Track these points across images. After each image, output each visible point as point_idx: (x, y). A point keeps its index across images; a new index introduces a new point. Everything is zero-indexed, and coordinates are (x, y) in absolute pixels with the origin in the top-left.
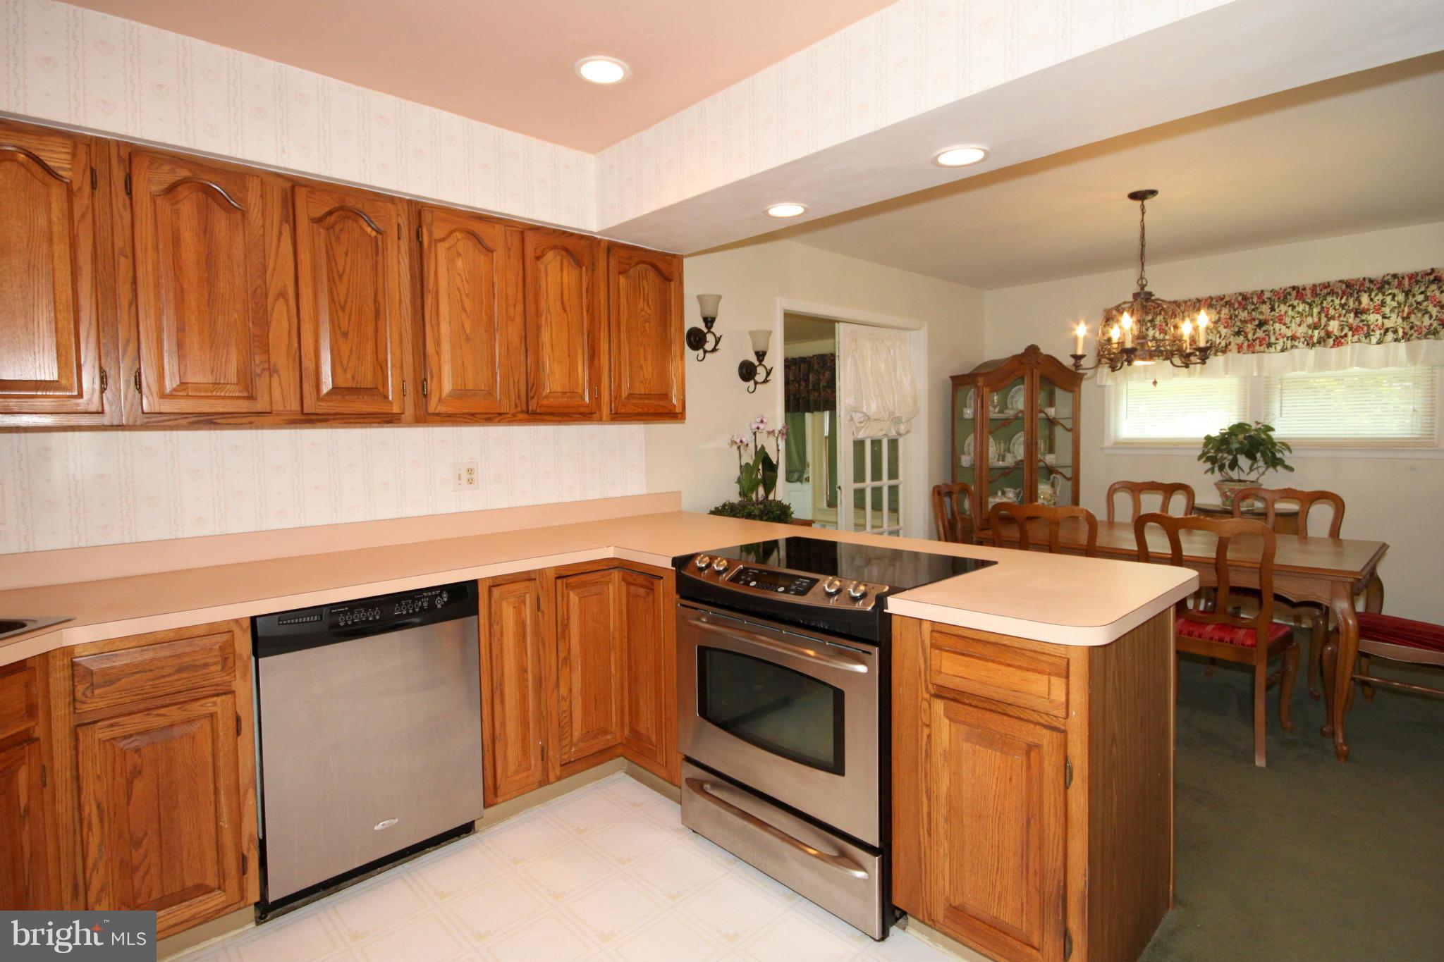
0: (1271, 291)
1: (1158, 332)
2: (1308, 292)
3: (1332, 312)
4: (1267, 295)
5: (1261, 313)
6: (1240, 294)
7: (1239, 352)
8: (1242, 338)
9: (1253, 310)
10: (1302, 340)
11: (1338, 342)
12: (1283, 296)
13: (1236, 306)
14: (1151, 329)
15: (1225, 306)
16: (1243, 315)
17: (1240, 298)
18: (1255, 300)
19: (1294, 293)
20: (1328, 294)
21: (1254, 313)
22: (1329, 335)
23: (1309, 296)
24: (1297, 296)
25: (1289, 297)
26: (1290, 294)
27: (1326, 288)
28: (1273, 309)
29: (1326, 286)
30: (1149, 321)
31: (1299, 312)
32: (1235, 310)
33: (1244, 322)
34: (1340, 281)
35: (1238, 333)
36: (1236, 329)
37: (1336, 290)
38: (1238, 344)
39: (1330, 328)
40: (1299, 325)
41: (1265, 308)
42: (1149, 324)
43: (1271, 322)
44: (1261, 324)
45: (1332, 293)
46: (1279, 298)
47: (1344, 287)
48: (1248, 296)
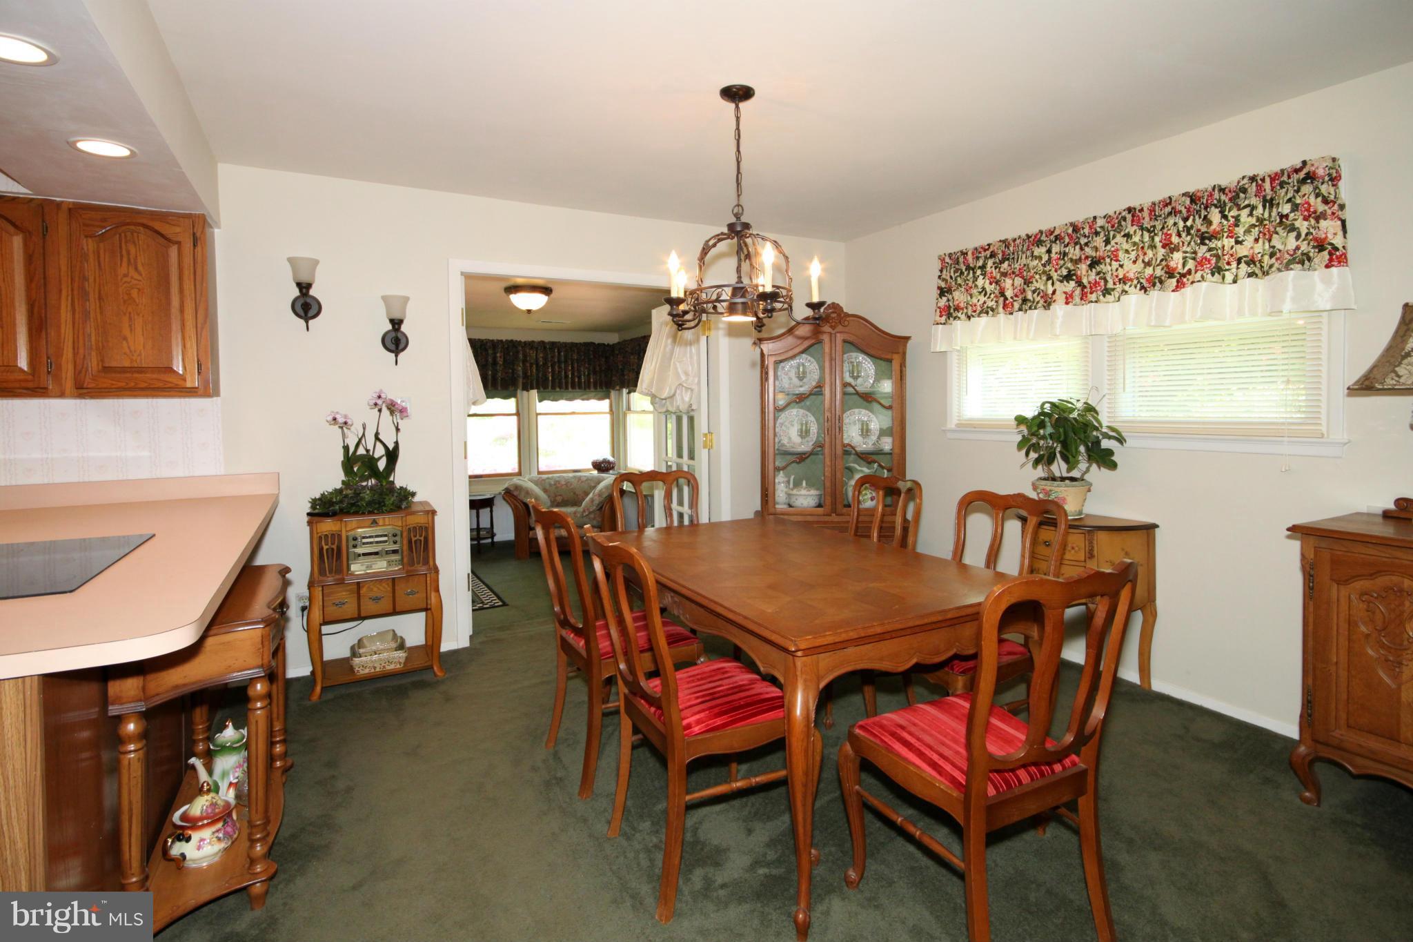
0: (1104, 217)
1: (988, 282)
2: (1146, 214)
3: (1175, 239)
4: (1100, 222)
5: (1096, 249)
6: (1071, 224)
7: (1067, 303)
8: (1072, 284)
9: (1086, 244)
10: (1135, 282)
11: (1181, 280)
12: (1116, 223)
13: (1067, 240)
14: (981, 277)
15: (1055, 242)
16: (1074, 252)
17: (1070, 231)
18: (1086, 231)
19: (1129, 217)
20: (1170, 214)
21: (1087, 249)
22: (1170, 273)
23: (1147, 219)
24: (1133, 221)
25: (1123, 223)
26: (1124, 219)
27: (1166, 205)
28: (1107, 242)
29: (1168, 202)
30: (980, 267)
31: (1135, 244)
32: (1066, 246)
33: (1077, 262)
34: (1183, 195)
35: (1068, 277)
36: (1065, 272)
37: (1179, 208)
38: (1065, 293)
39: (1172, 264)
40: (1135, 262)
41: (1099, 241)
42: (979, 272)
43: (1108, 260)
44: (1095, 263)
45: (1174, 212)
46: (1113, 226)
47: (1188, 201)
48: (1080, 225)
